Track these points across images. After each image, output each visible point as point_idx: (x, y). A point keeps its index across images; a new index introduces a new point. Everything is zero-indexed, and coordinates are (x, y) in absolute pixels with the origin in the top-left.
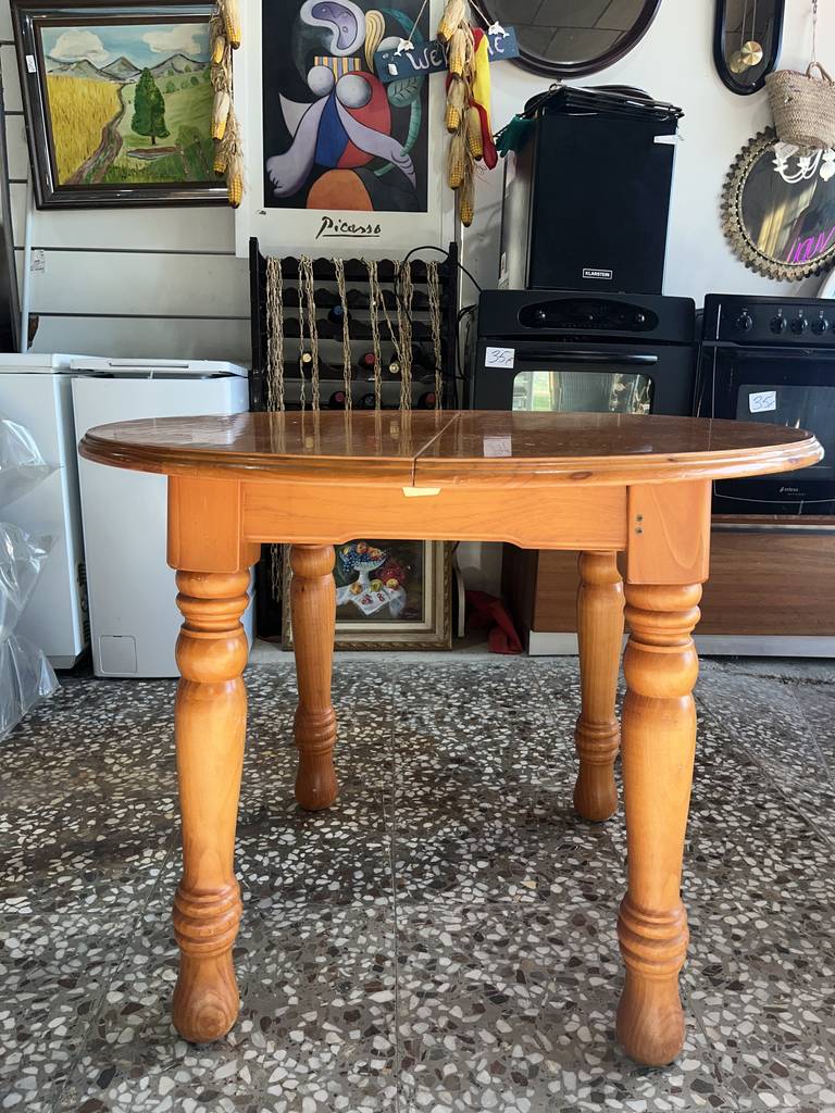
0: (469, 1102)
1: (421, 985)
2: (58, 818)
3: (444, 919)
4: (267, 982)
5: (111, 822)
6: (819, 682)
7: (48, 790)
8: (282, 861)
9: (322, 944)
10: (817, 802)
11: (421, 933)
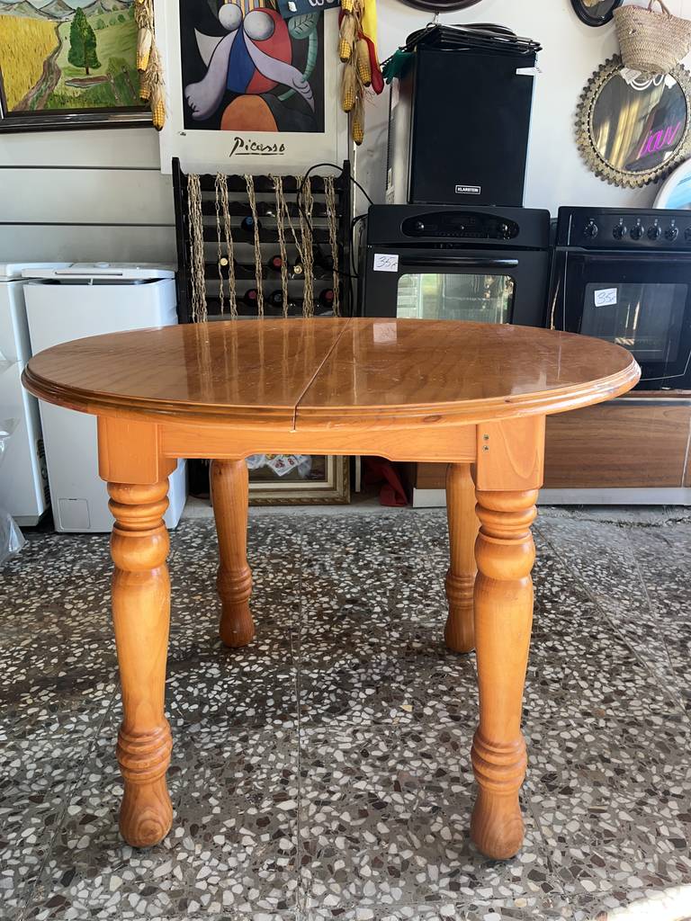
0: (354, 892)
1: (318, 795)
2: (27, 657)
3: (338, 739)
4: (196, 795)
5: (70, 660)
6: (648, 525)
7: (18, 632)
8: (209, 692)
9: (240, 762)
10: (640, 632)
11: (319, 751)
